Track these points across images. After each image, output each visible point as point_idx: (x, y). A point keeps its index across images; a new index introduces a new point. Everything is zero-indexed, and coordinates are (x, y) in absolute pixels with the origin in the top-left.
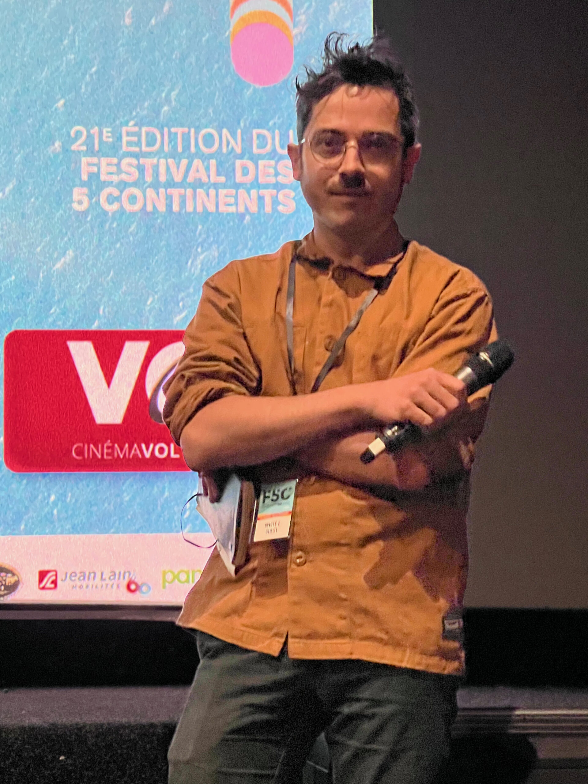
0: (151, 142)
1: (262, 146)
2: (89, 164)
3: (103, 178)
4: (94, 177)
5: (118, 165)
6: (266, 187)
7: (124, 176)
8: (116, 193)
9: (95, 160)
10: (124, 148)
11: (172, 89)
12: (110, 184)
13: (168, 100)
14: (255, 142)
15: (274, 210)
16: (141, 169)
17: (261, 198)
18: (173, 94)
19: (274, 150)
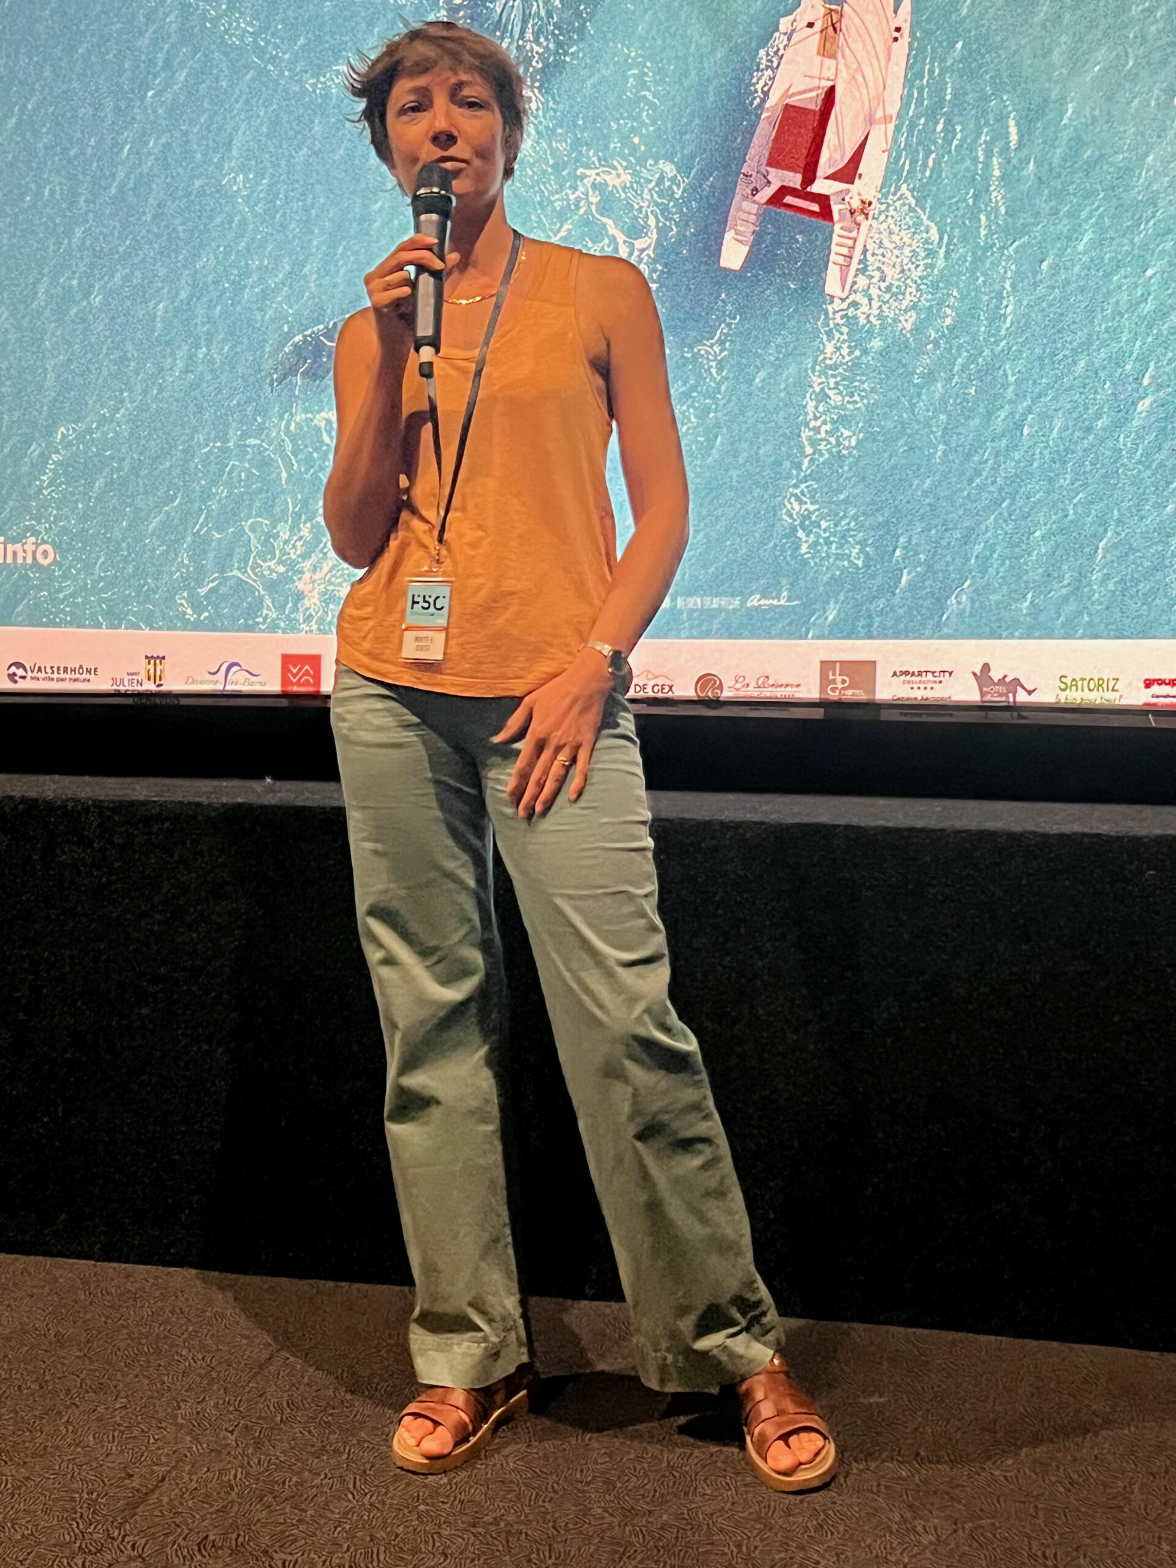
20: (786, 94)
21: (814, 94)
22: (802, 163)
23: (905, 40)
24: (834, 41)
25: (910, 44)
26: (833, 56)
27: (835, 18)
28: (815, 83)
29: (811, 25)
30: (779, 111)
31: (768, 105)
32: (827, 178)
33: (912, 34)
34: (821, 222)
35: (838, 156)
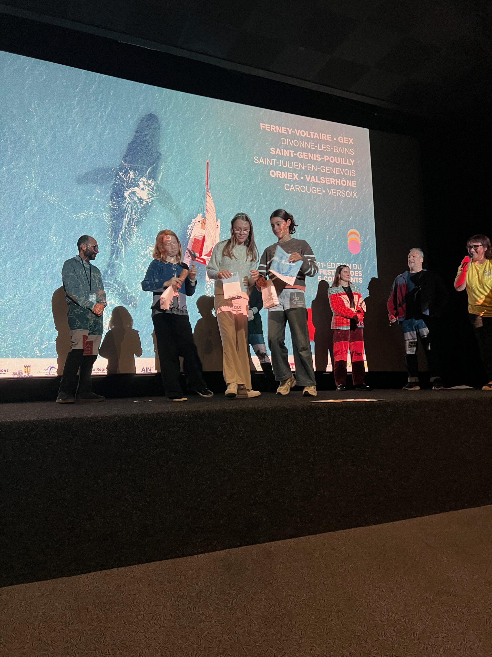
0: (333, 266)
1: (355, 268)
2: (321, 271)
3: (324, 274)
4: (322, 273)
5: (327, 271)
6: (357, 277)
7: (328, 274)
8: (327, 277)
9: (322, 270)
10: (328, 267)
11: (337, 254)
12: (325, 275)
13: (336, 257)
14: (354, 267)
15: (358, 282)
16: (331, 272)
17: (356, 279)
18: (337, 255)
19: (358, 269)
20: (195, 236)
21: (200, 237)
22: (199, 251)
23: (219, 228)
24: (204, 226)
25: (220, 229)
26: (204, 229)
27: (204, 221)
28: (201, 234)
29: (199, 222)
30: (193, 240)
31: (191, 238)
32: (205, 255)
33: (221, 227)
34: (204, 265)
35: (206, 251)
